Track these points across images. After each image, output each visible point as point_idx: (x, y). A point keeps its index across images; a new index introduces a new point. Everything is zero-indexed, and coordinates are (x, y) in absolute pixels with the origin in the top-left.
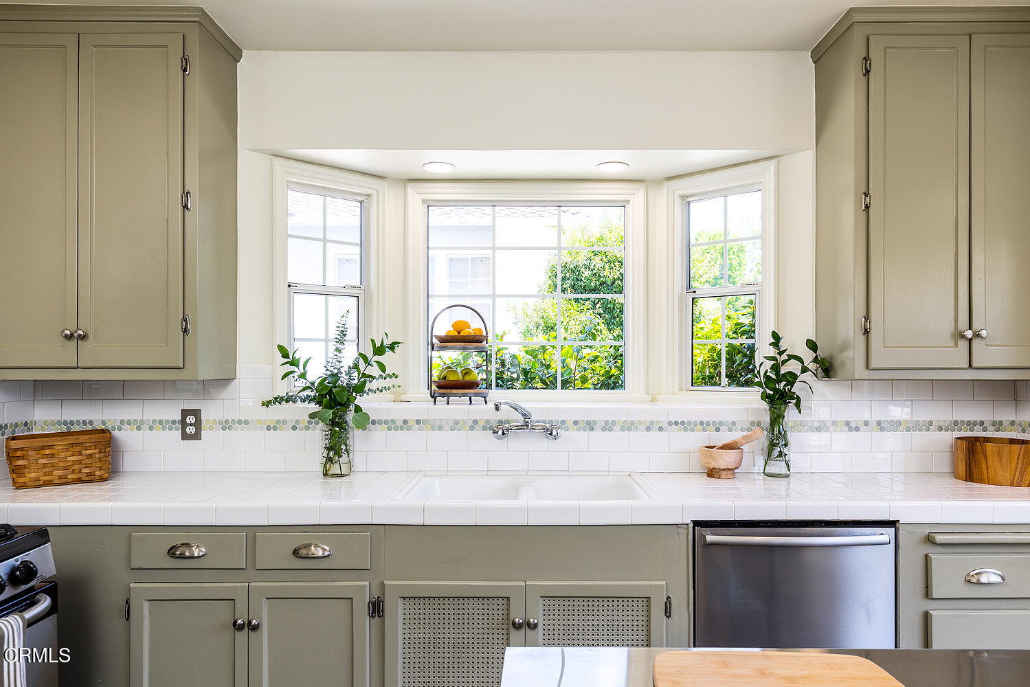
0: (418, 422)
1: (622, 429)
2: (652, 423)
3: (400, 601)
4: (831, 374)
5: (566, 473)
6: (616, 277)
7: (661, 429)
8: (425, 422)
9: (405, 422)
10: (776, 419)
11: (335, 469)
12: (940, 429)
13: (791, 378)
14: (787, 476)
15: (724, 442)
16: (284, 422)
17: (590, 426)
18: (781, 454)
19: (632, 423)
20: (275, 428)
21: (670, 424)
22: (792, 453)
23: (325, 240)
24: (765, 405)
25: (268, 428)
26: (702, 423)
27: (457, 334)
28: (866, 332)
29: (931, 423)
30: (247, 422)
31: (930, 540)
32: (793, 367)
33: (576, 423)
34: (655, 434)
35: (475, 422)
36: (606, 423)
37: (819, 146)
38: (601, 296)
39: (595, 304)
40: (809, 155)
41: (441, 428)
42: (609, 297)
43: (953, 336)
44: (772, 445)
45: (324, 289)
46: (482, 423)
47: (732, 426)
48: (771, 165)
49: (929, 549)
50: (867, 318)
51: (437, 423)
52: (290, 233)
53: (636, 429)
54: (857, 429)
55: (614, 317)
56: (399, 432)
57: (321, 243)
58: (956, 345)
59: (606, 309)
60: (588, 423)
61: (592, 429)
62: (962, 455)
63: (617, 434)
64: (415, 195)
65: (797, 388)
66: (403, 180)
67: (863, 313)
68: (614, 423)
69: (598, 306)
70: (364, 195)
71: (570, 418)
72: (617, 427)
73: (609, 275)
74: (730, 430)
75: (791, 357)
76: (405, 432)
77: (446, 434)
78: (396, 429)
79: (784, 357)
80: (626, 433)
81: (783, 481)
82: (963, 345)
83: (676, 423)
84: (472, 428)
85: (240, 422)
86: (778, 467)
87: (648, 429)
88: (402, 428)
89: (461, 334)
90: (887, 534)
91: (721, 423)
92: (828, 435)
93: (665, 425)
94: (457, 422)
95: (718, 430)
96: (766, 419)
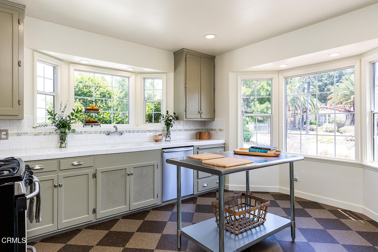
0: (85, 132)
1: (137, 132)
2: (143, 131)
3: (101, 173)
4: (178, 119)
5: (124, 143)
6: (88, 91)
7: (145, 132)
8: (87, 132)
9: (81, 132)
10: (168, 129)
11: (63, 145)
12: (194, 130)
13: (171, 120)
14: (170, 141)
15: (159, 134)
16: (41, 133)
17: (129, 132)
18: (169, 136)
19: (139, 131)
20: (38, 135)
21: (147, 131)
22: (171, 136)
23: (44, 78)
24: (166, 126)
25: (35, 135)
26: (153, 130)
27: (92, 108)
28: (186, 111)
29: (192, 129)
30: (27, 133)
31: (198, 148)
32: (171, 118)
33: (126, 131)
34: (144, 133)
35: (101, 131)
36: (133, 131)
37: (175, 72)
38: (82, 97)
39: (80, 100)
40: (173, 74)
41: (91, 133)
42: (85, 98)
43: (198, 112)
44: (167, 134)
45: (44, 93)
46: (103, 132)
47: (159, 131)
48: (165, 75)
49: (198, 150)
50: (186, 108)
51: (90, 132)
52: (37, 75)
53: (140, 132)
54: (181, 131)
55: (87, 105)
56: (79, 135)
57: (43, 78)
58: (199, 114)
59: (83, 102)
60: (129, 131)
61: (130, 132)
62: (198, 135)
63: (136, 134)
64: (72, 67)
65: (172, 123)
66: (68, 62)
67: (185, 108)
68: (135, 131)
69: (81, 100)
70: (56, 65)
71: (125, 130)
72: (135, 132)
73: (86, 91)
74: (158, 132)
75: (170, 116)
76: (81, 135)
77: (93, 135)
78: (78, 134)
79: (169, 116)
80: (137, 133)
81: (170, 142)
82: (200, 114)
83: (148, 131)
84: (100, 133)
85: (24, 133)
86: (168, 139)
87: (142, 132)
88: (80, 134)
89: (93, 108)
90: (192, 148)
91: (157, 130)
92: (176, 132)
93: (146, 131)
94: (96, 132)
95: (156, 132)
96: (166, 129)
